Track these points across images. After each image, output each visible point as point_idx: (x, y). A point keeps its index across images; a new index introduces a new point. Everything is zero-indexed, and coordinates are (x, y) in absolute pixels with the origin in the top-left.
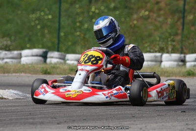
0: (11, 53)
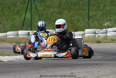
0: (102, 30)
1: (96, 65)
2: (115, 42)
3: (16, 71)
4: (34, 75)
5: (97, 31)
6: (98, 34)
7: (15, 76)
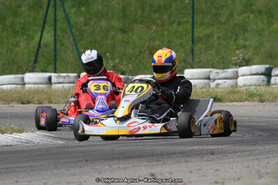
0: (224, 72)
1: (212, 154)
2: (255, 99)
3: (19, 169)
4: (63, 178)
5: (214, 72)
6: (214, 80)
7: (17, 182)
